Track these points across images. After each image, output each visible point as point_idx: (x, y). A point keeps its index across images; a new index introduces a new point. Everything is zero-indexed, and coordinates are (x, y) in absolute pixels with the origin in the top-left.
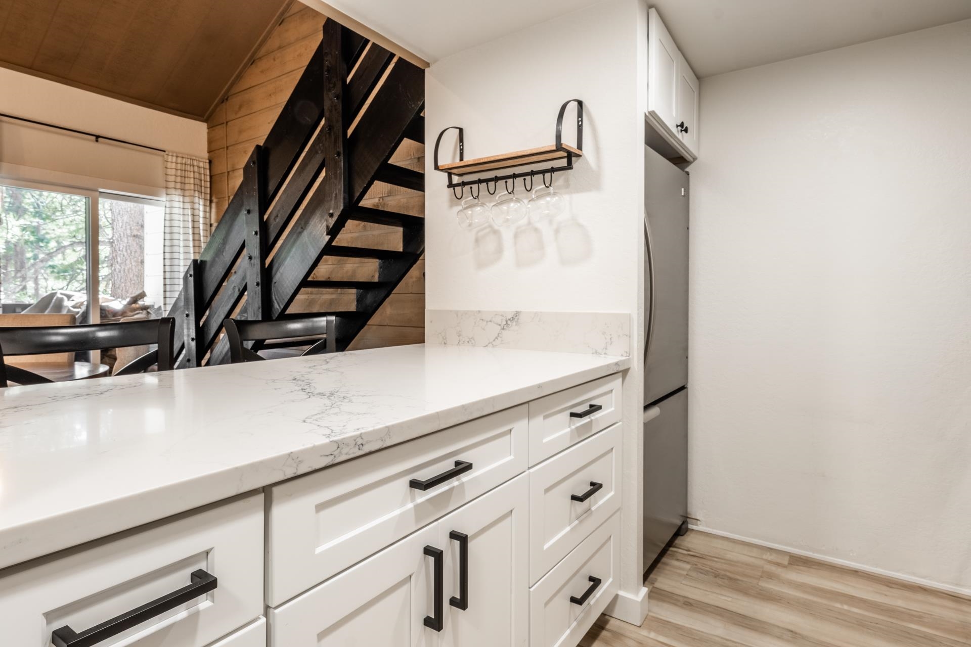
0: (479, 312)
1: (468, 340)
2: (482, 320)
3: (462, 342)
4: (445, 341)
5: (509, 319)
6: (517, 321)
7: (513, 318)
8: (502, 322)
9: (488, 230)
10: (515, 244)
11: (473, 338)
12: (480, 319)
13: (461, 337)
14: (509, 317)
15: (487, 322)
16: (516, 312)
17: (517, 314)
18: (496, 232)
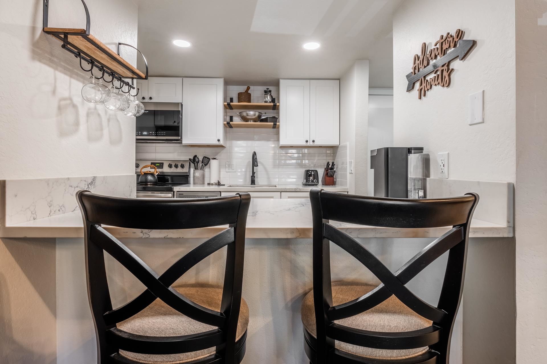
0: (68, 179)
1: (59, 208)
2: (71, 186)
3: (53, 212)
4: (35, 216)
5: (90, 184)
6: (94, 185)
7: (92, 182)
8: (85, 186)
9: (68, 102)
10: (87, 121)
11: (63, 206)
12: (69, 186)
13: (52, 207)
14: (90, 181)
15: (75, 188)
16: (94, 177)
17: (94, 178)
18: (75, 106)
